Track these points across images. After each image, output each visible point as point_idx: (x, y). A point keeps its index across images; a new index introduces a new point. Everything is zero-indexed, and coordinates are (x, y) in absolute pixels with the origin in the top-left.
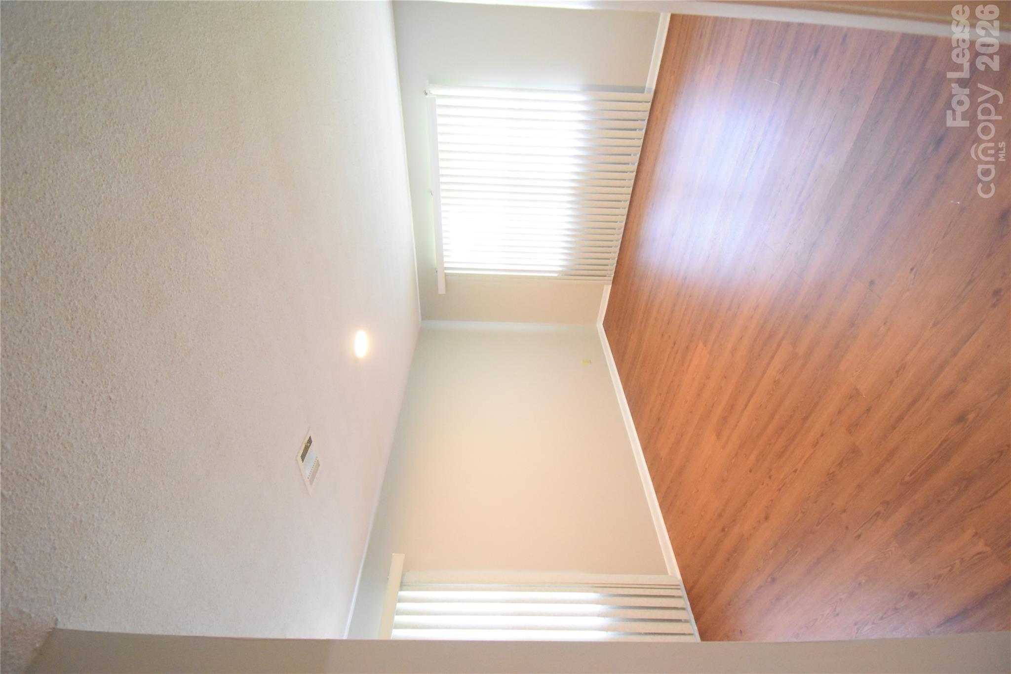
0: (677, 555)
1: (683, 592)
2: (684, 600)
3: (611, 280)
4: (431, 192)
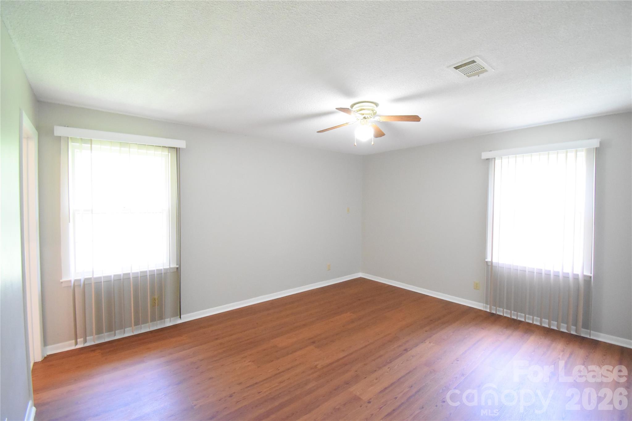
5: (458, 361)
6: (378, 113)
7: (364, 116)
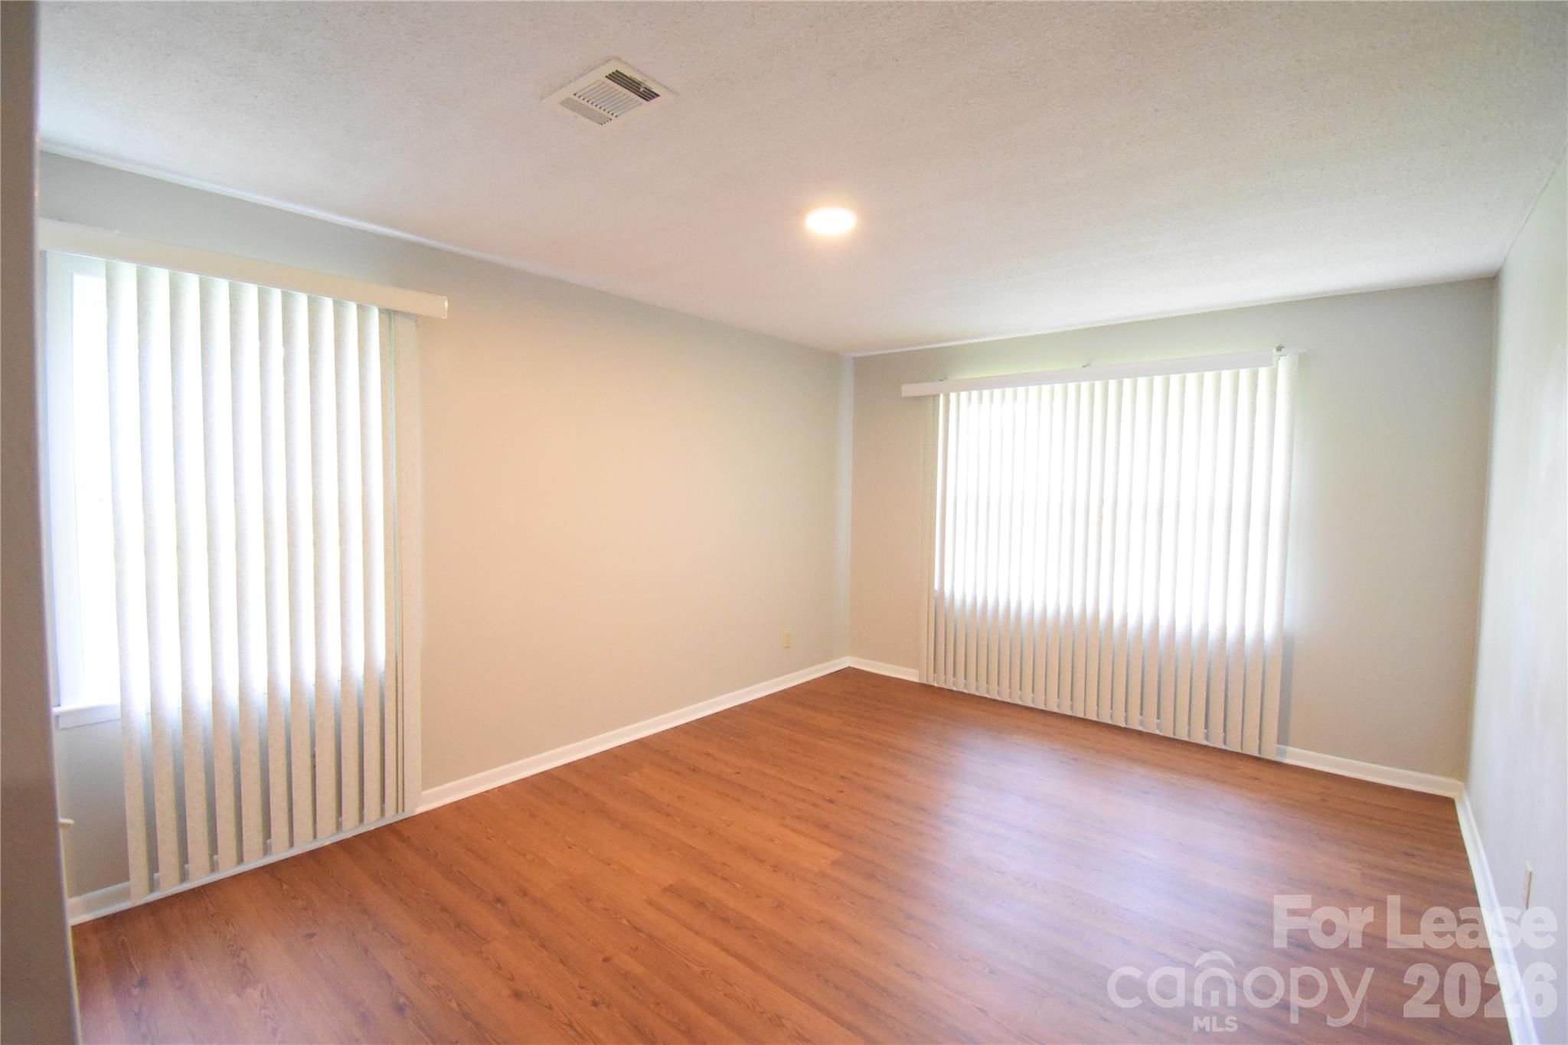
0: (457, 806)
1: (391, 817)
2: (378, 820)
3: (927, 681)
4: (1088, 365)
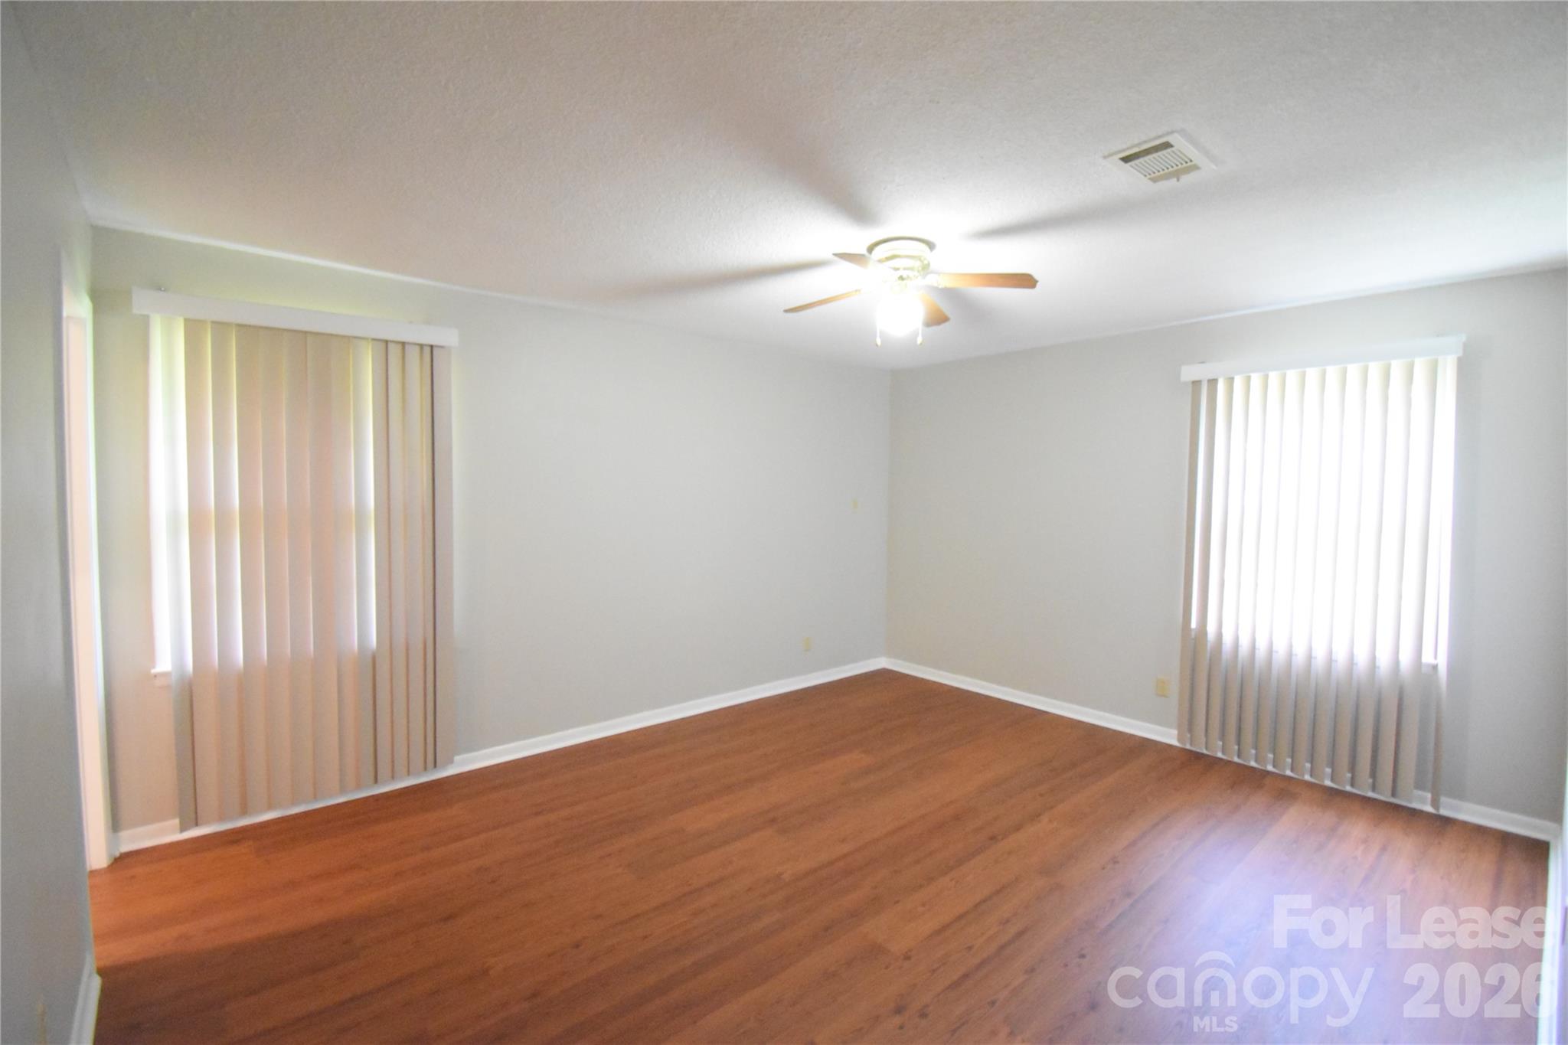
5: (1117, 862)
6: (933, 267)
7: (900, 273)
